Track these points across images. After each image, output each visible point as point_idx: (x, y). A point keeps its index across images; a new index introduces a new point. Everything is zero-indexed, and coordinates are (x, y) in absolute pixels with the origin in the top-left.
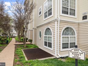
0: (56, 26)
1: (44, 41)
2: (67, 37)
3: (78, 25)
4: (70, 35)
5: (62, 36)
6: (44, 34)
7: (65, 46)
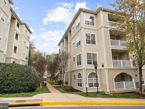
0: (84, 73)
1: (77, 82)
2: (92, 79)
3: (100, 71)
4: (94, 78)
5: (88, 79)
6: (77, 77)
7: (91, 85)
